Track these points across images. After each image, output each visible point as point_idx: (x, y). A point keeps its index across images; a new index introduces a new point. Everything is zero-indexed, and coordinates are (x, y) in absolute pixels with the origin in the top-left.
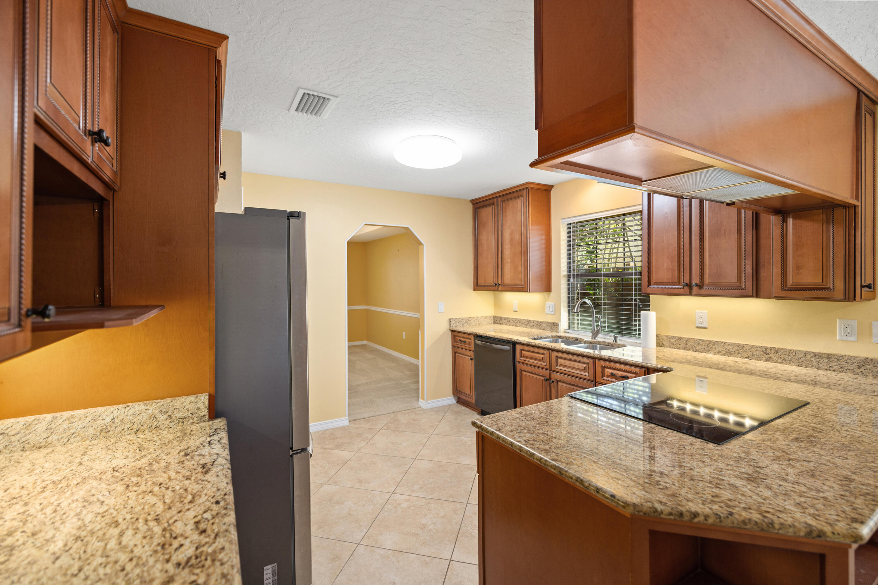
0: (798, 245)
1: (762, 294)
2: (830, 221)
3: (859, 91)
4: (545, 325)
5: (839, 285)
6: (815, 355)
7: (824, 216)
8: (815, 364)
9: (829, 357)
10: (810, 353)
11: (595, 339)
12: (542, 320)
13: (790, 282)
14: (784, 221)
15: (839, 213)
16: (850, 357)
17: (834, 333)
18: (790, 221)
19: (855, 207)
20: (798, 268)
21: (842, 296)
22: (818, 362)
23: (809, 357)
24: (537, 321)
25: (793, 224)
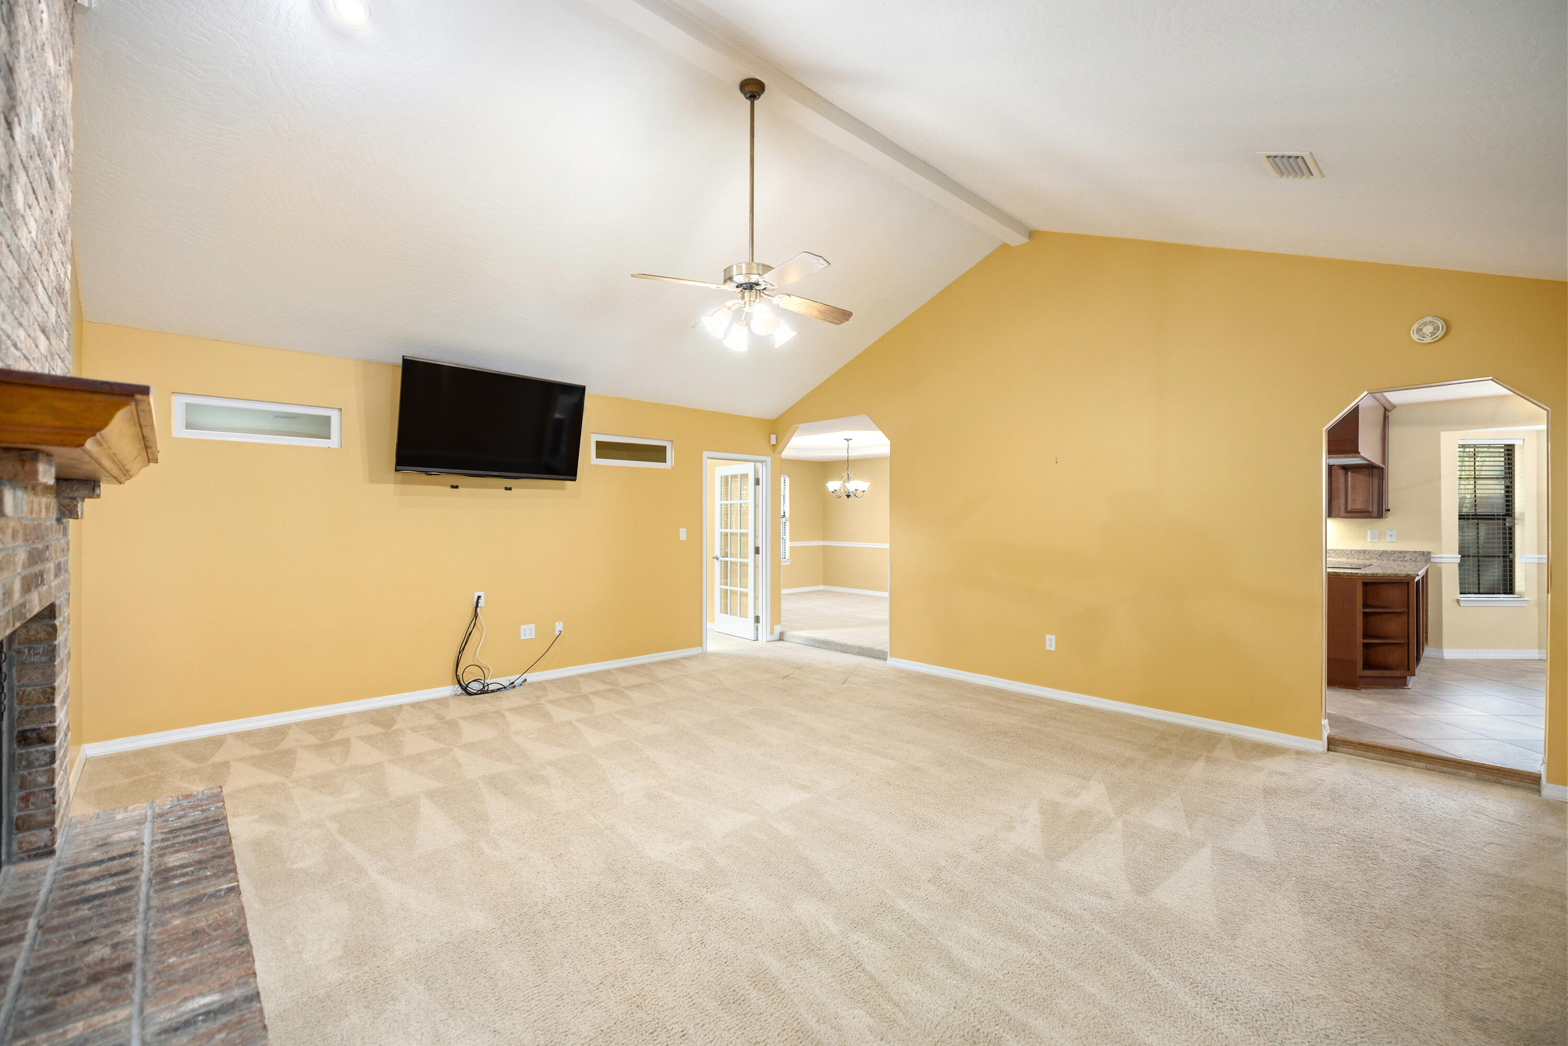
0: (1353, 488)
1: (1333, 515)
2: (1371, 475)
3: (1385, 408)
5: (1375, 509)
6: (1357, 551)
7: (1368, 472)
8: (1356, 556)
9: (1364, 551)
10: (1354, 550)
13: (1349, 509)
14: (1346, 474)
15: (1375, 471)
16: (1375, 551)
17: (1366, 538)
18: (1349, 473)
19: (1383, 468)
20: (1354, 500)
21: (1376, 515)
22: (1358, 555)
23: (1353, 552)
25: (1351, 476)
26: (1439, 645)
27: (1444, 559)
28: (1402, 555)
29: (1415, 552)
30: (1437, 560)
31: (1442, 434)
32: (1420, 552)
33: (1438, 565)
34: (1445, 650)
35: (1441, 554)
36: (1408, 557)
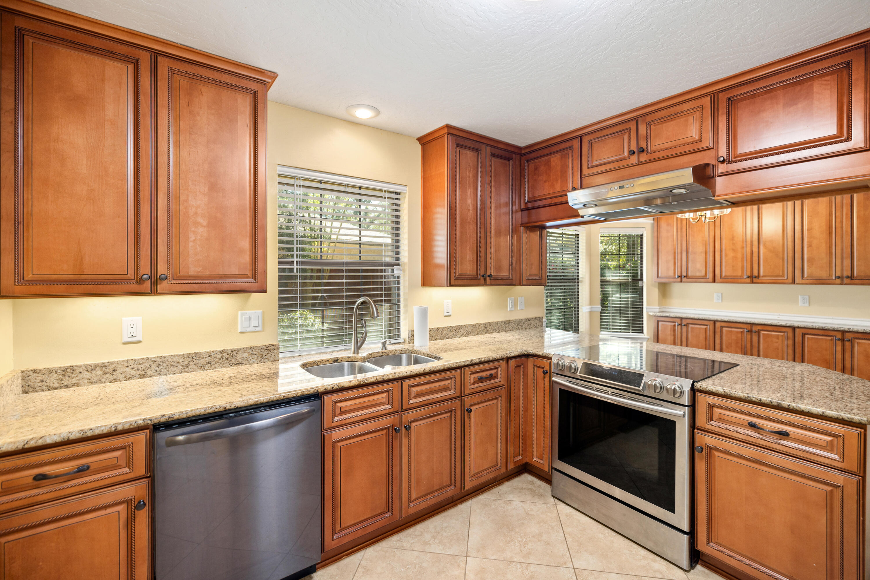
4: (246, 355)
11: (358, 353)
12: (235, 347)
24: (222, 352)
32: (538, 318)
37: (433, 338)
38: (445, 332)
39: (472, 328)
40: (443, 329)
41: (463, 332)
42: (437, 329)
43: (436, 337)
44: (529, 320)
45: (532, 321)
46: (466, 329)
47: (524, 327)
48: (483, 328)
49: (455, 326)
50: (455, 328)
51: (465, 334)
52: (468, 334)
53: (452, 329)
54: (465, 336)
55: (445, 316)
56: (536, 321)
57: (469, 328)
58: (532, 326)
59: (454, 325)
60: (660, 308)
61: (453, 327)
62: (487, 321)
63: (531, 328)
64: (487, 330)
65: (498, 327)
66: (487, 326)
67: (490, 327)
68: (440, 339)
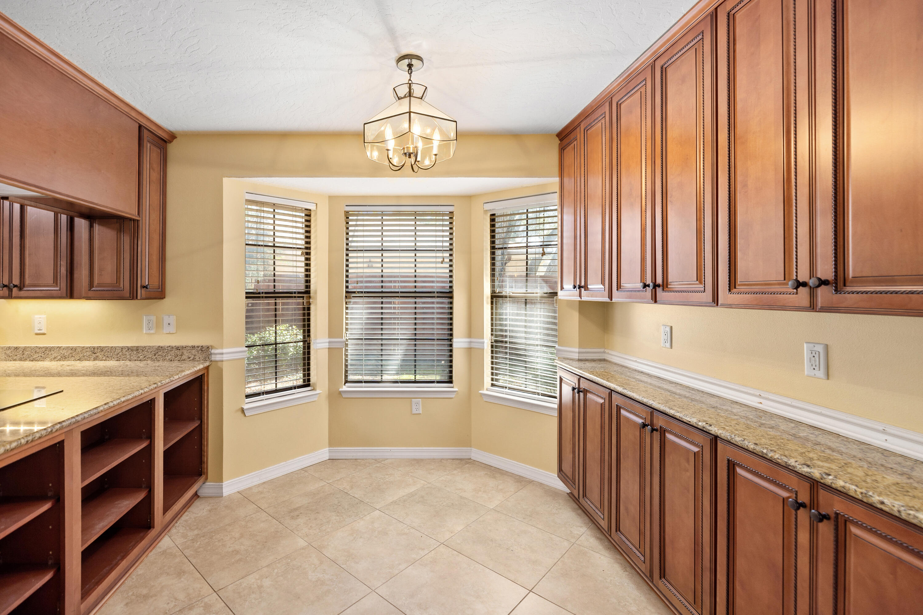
0: (101, 250)
2: (120, 230)
3: (140, 126)
6: (128, 349)
8: (128, 356)
9: (137, 349)
10: (125, 347)
14: (92, 225)
16: (150, 347)
17: (141, 329)
18: (95, 225)
19: (138, 221)
21: (128, 295)
22: (130, 355)
23: (124, 351)
25: (99, 230)
26: (220, 479)
27: (224, 356)
28: (179, 353)
29: (193, 347)
30: (218, 358)
31: (225, 180)
32: (198, 347)
33: (219, 364)
34: (225, 483)
35: (222, 349)
36: (186, 354)
37: (10, 358)
38: (27, 353)
39: (70, 351)
40: (25, 349)
41: (56, 355)
42: (16, 348)
43: (15, 358)
44: (178, 348)
45: (185, 352)
46: (61, 352)
47: (168, 358)
48: (88, 354)
49: (43, 347)
50: (44, 350)
51: (59, 357)
52: (64, 358)
53: (38, 350)
54: (60, 360)
55: (37, 334)
56: (193, 351)
57: (65, 351)
58: (184, 357)
59: (41, 346)
60: (579, 353)
61: (40, 348)
62: (96, 345)
63: (184, 360)
64: (97, 356)
65: (116, 353)
66: (96, 351)
67: (102, 353)
68: (21, 360)
